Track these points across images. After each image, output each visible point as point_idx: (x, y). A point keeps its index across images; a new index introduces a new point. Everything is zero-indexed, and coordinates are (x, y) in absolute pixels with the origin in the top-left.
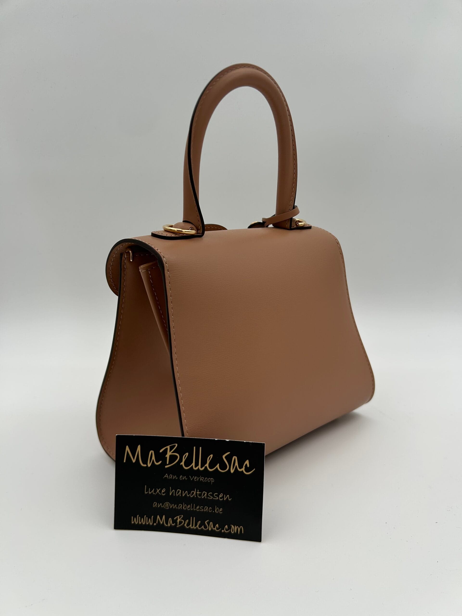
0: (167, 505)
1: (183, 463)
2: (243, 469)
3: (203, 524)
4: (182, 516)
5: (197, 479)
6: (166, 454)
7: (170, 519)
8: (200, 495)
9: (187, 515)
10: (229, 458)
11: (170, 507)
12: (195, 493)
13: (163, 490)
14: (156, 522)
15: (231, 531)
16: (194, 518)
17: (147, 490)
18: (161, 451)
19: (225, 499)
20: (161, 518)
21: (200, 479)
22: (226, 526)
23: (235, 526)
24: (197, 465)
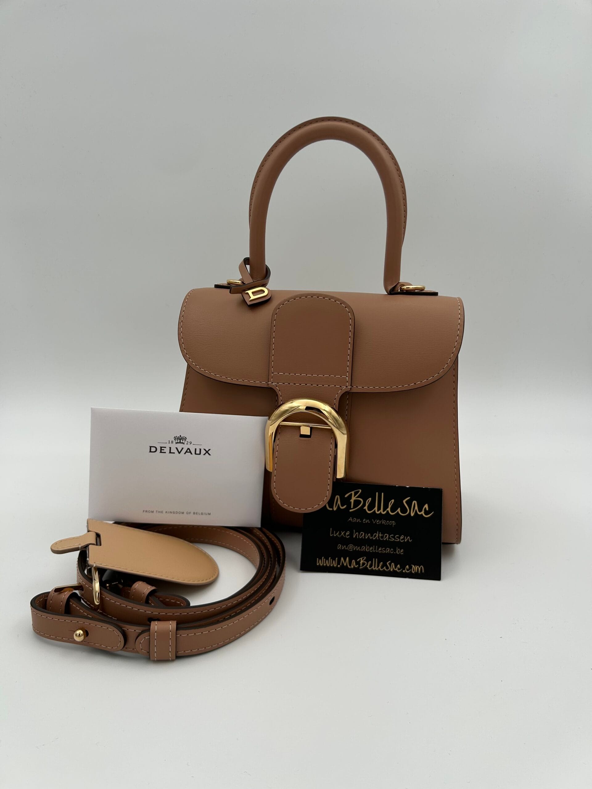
0: (350, 547)
1: (366, 508)
2: (423, 513)
3: (385, 565)
4: (365, 557)
5: (379, 522)
6: (351, 498)
7: (353, 561)
8: (382, 537)
9: (370, 557)
10: (409, 503)
11: (353, 549)
12: (377, 535)
13: (348, 533)
14: (340, 565)
15: (411, 571)
16: (376, 559)
17: (333, 533)
18: (346, 496)
19: (405, 541)
20: (345, 560)
21: (382, 522)
22: (407, 567)
23: (416, 566)
24: (379, 509)
